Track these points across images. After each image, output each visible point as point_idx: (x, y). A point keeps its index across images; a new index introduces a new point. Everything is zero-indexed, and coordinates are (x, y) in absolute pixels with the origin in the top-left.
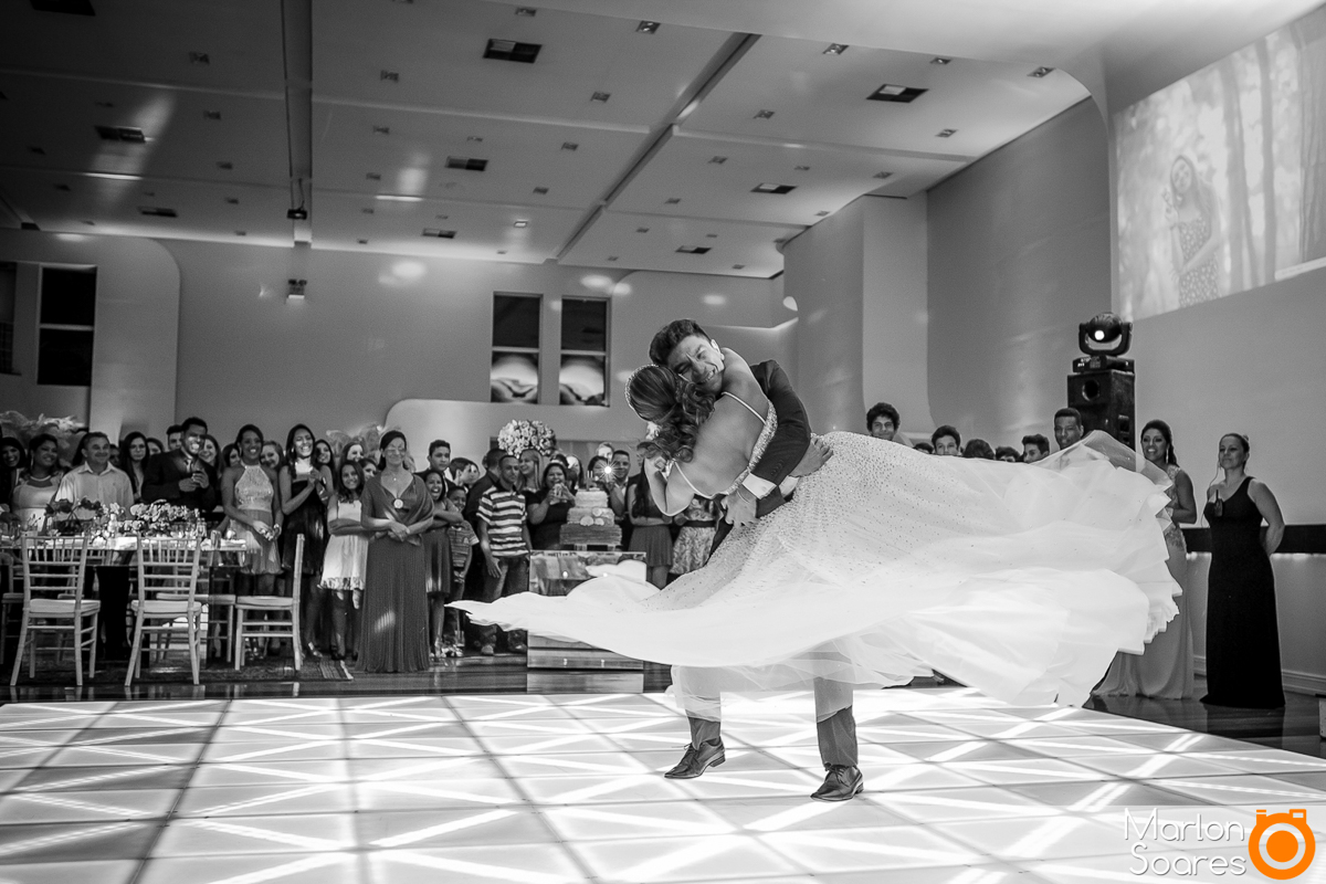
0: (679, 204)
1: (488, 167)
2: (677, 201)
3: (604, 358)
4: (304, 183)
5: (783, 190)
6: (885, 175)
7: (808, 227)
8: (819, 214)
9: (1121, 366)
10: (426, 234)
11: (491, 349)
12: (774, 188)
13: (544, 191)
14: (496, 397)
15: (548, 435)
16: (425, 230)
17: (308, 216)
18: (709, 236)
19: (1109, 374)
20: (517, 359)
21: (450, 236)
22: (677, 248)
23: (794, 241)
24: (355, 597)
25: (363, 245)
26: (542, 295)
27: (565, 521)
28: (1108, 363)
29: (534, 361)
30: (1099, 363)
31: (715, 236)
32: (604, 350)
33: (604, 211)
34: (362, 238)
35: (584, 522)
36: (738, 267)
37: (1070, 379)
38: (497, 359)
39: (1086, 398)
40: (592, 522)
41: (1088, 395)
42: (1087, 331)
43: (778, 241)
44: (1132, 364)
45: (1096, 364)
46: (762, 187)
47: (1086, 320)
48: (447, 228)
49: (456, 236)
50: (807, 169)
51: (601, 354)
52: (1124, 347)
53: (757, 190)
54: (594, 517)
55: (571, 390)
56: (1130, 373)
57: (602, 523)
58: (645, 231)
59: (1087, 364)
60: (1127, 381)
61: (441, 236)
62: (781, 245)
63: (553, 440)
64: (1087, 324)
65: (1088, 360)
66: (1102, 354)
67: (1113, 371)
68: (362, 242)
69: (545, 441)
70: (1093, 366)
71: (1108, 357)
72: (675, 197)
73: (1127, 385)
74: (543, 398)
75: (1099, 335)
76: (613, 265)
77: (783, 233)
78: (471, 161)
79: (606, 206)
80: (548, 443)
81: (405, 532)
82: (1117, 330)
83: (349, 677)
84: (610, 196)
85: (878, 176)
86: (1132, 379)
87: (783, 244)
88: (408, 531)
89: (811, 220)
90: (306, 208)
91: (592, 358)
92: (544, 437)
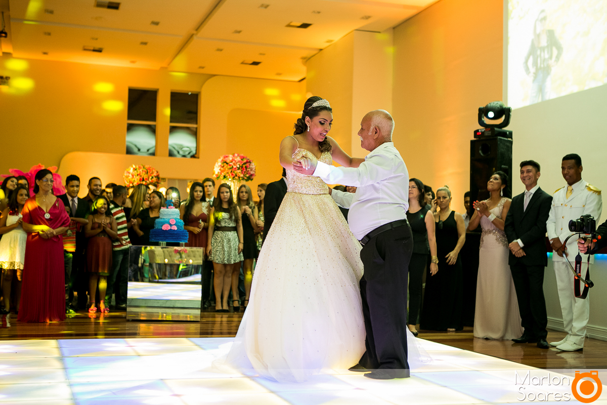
0: (241, 33)
1: (121, 7)
2: (239, 32)
3: (196, 128)
4: (5, 14)
5: (305, 26)
6: (367, 18)
7: (321, 50)
8: (328, 42)
9: (504, 134)
10: (85, 50)
11: (126, 122)
12: (299, 24)
13: (157, 24)
14: (129, 151)
15: (155, 174)
16: (84, 47)
17: (8, 35)
18: (261, 54)
19: (496, 139)
20: (142, 128)
21: (100, 51)
22: (241, 62)
23: (312, 58)
24: (18, 274)
25: (45, 56)
26: (158, 89)
27: (153, 227)
28: (496, 133)
29: (153, 130)
30: (490, 132)
31: (264, 54)
32: (197, 123)
33: (195, 37)
34: (45, 51)
35: (164, 228)
36: (279, 74)
37: (472, 142)
38: (130, 128)
39: (482, 154)
40: (169, 228)
41: (483, 153)
42: (483, 112)
43: (303, 58)
44: (511, 133)
45: (488, 133)
46: (292, 24)
47: (483, 106)
48: (97, 47)
49: (103, 51)
50: (319, 12)
51: (195, 126)
52: (506, 123)
53: (289, 26)
54: (171, 225)
55: (174, 148)
56: (510, 139)
57: (176, 229)
58: (221, 50)
59: (483, 133)
60: (508, 144)
61: (94, 50)
62: (305, 60)
63: (158, 177)
64: (483, 108)
65: (483, 130)
66: (492, 127)
67: (499, 137)
68: (45, 53)
69: (152, 178)
70: (486, 134)
71: (496, 129)
72: (239, 29)
73: (508, 146)
74: (158, 153)
75: (491, 114)
76: (202, 71)
77: (306, 53)
78: (110, 3)
79: (197, 34)
80: (155, 179)
81: (52, 233)
82: (503, 112)
83: (8, 325)
84: (198, 29)
85: (363, 18)
86: (511, 143)
87: (306, 60)
88: (55, 233)
89: (322, 45)
90: (6, 30)
91: (188, 128)
92: (153, 175)
